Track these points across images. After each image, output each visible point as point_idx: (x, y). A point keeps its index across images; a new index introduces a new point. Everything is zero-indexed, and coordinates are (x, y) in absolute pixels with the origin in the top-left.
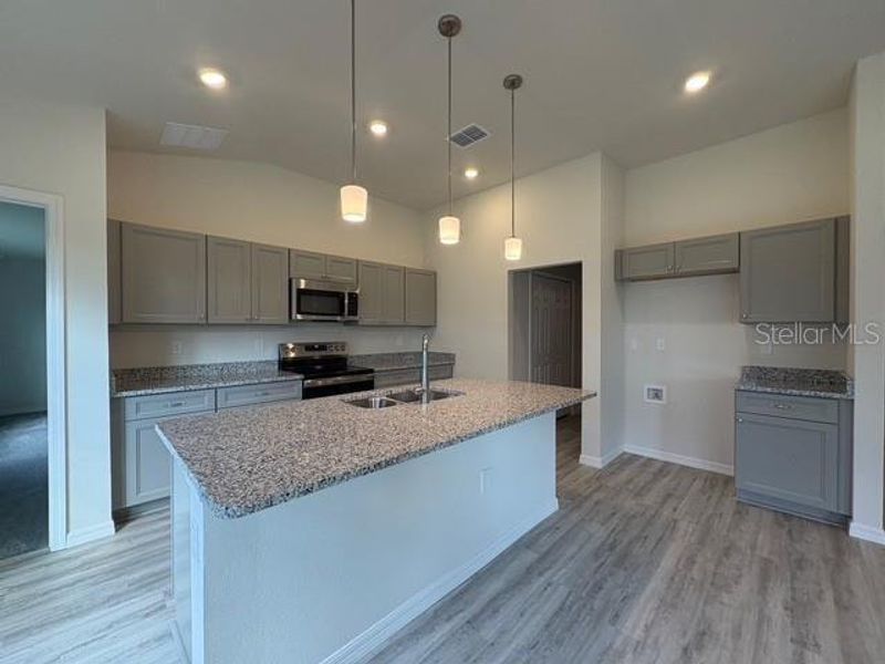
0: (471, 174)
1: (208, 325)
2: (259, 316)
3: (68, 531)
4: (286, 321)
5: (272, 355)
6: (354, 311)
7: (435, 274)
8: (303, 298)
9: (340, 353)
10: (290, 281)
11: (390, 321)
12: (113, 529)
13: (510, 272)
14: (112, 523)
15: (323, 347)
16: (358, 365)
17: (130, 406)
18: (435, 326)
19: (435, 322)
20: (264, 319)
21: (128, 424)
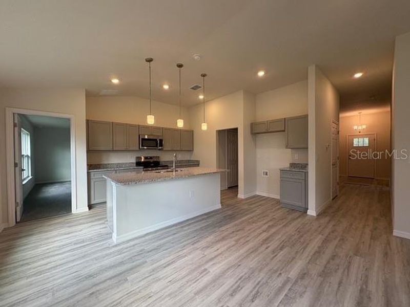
0: (201, 97)
1: (113, 151)
2: (129, 147)
3: (77, 208)
4: (138, 149)
5: (134, 160)
6: (161, 145)
7: (193, 131)
8: (144, 141)
9: (157, 160)
10: (139, 136)
11: (175, 149)
12: (88, 209)
13: (217, 131)
14: (88, 208)
15: (151, 158)
16: (164, 164)
17: (92, 174)
18: (193, 150)
19: (193, 149)
20: (131, 149)
21: (92, 180)
